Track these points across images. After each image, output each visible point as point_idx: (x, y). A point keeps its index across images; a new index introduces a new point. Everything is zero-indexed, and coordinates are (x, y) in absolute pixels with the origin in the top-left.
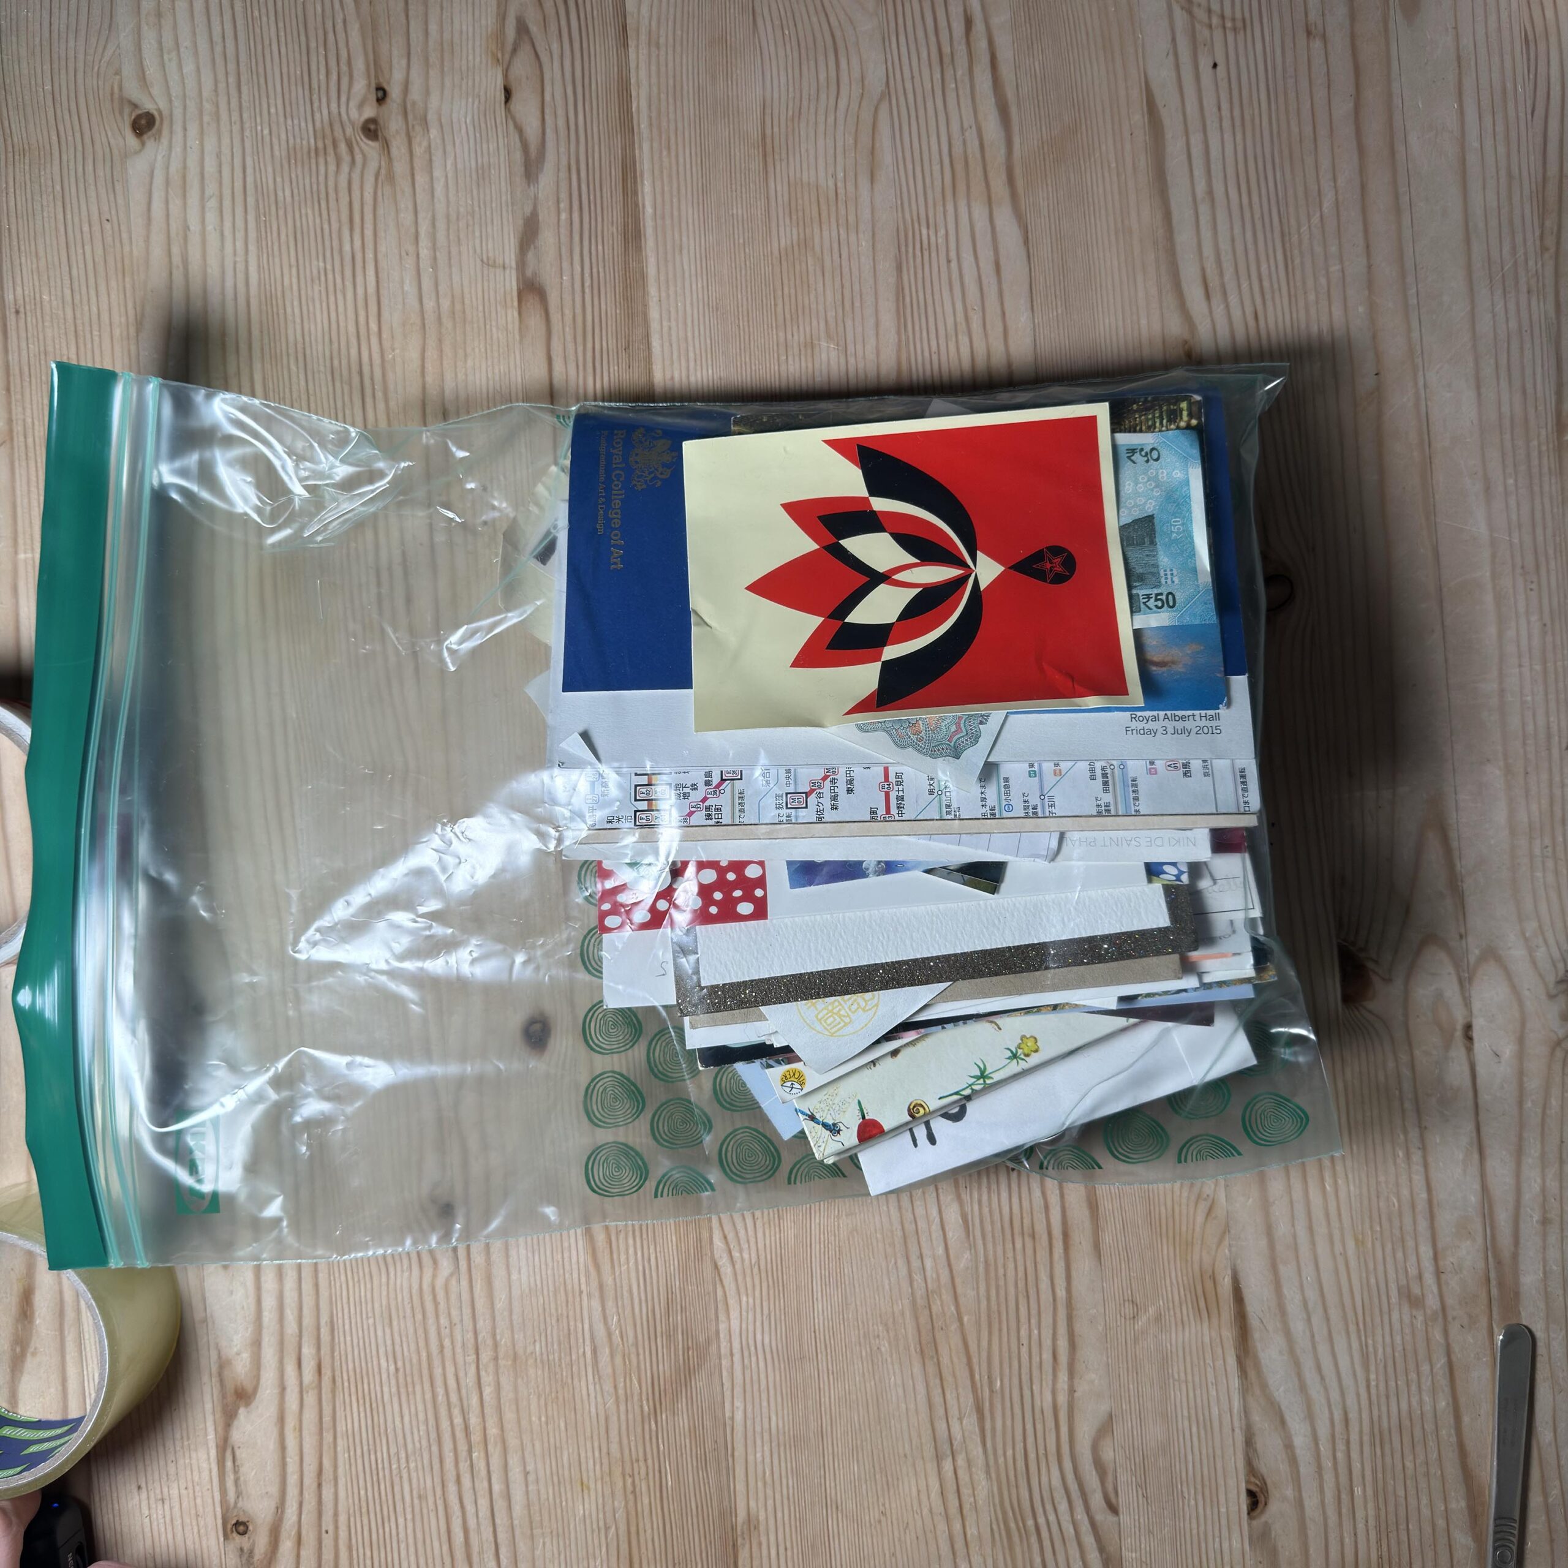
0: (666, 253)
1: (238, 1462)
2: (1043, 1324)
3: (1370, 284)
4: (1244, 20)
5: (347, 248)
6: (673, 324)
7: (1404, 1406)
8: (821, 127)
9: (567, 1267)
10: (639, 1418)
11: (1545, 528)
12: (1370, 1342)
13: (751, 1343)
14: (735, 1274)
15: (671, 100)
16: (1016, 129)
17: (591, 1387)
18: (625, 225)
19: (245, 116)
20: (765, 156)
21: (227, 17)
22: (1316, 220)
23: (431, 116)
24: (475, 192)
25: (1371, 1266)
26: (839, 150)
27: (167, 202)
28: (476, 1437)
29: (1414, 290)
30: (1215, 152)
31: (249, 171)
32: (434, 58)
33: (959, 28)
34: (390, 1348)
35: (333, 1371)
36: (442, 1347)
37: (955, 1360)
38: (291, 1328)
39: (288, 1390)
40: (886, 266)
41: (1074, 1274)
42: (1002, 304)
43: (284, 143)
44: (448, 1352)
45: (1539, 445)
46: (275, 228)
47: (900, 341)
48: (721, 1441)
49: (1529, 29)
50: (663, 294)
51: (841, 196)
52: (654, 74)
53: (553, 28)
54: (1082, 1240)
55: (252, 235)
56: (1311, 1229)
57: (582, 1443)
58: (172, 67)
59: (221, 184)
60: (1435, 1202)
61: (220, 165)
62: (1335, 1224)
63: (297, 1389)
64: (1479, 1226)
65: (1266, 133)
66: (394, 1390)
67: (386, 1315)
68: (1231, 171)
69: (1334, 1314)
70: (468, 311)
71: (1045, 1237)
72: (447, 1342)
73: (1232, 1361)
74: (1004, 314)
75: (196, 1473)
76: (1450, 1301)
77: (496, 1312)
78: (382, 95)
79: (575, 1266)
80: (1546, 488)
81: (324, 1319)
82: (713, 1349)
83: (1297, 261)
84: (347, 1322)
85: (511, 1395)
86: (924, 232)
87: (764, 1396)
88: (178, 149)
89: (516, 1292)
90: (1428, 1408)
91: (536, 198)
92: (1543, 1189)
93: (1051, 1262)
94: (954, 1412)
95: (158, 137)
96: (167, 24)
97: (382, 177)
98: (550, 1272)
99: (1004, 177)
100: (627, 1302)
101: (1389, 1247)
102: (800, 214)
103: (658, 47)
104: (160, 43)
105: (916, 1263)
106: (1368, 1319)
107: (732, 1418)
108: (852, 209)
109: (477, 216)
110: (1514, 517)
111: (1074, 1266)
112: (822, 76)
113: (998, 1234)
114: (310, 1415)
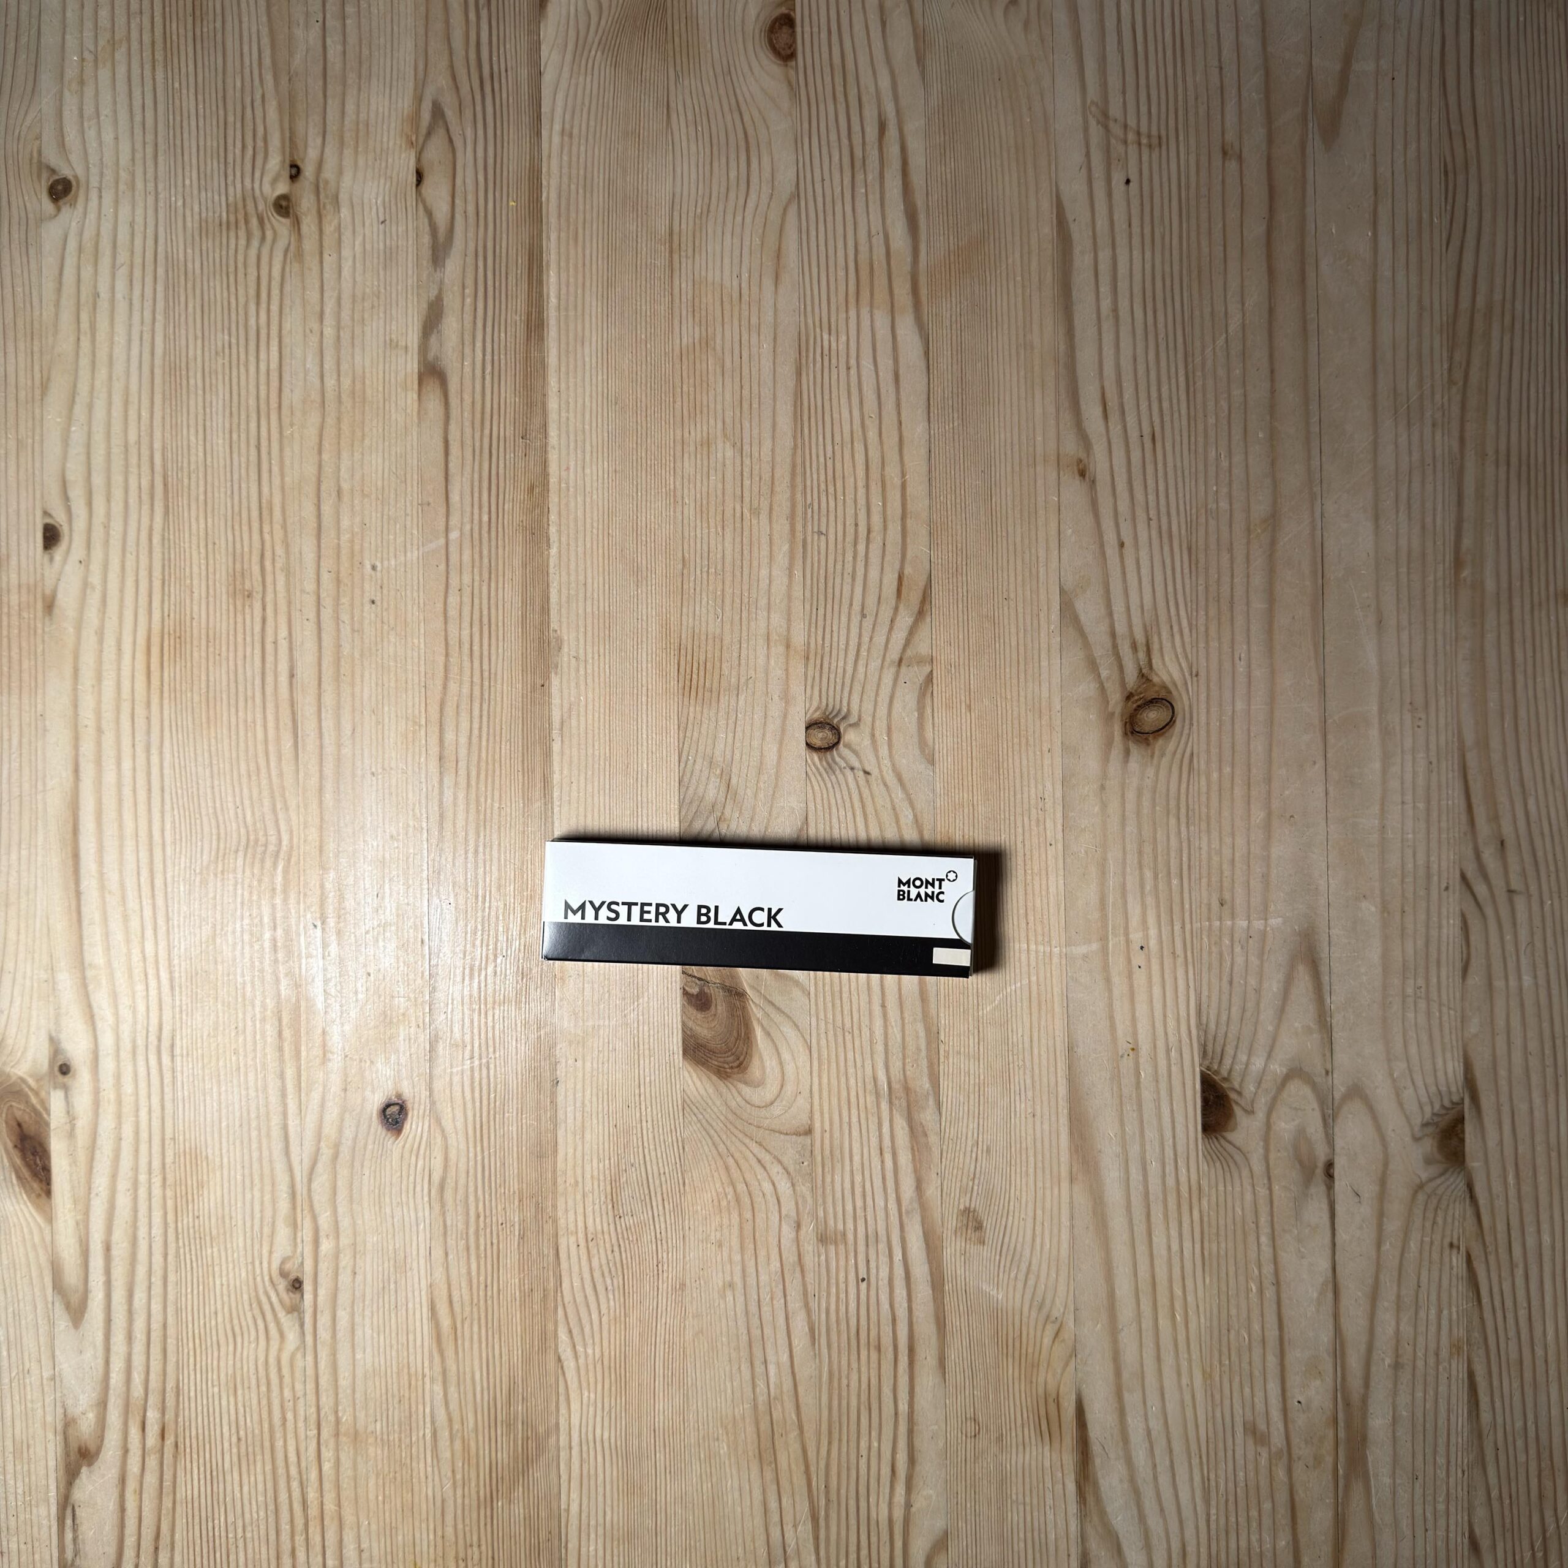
0: (568, 344)
1: (78, 1521)
2: (883, 1437)
3: (1272, 408)
4: (1160, 137)
5: (252, 321)
6: (571, 415)
7: (1243, 1543)
8: (729, 225)
9: (411, 1350)
10: (475, 1503)
11: (1436, 664)
12: (1212, 1476)
13: (591, 1437)
14: (578, 1368)
15: (581, 191)
16: (923, 237)
17: (429, 1469)
18: (529, 314)
19: (161, 186)
20: (671, 252)
21: (148, 87)
22: (1221, 342)
23: (343, 197)
24: (382, 273)
25: (1217, 1397)
26: (746, 250)
27: (79, 268)
28: (313, 1511)
29: (1316, 418)
30: (1123, 269)
31: (161, 241)
32: (348, 136)
33: (872, 132)
34: (233, 1417)
35: (176, 1436)
36: (284, 1420)
37: (793, 1466)
38: (137, 1391)
39: (131, 1453)
40: (786, 370)
41: (917, 1389)
42: (899, 413)
43: (197, 217)
44: (290, 1425)
45: (1435, 581)
46: (183, 299)
47: (796, 445)
48: (556, 1532)
49: (1449, 159)
50: (563, 386)
51: (745, 298)
52: (565, 164)
53: (468, 114)
54: (927, 1356)
55: (160, 304)
56: (1159, 1359)
57: (417, 1524)
58: (91, 134)
59: (132, 252)
60: (1286, 1338)
61: (133, 235)
62: (1183, 1355)
63: (139, 1453)
64: (1327, 1366)
65: (1176, 253)
66: (235, 1459)
67: (231, 1385)
68: (1137, 289)
69: (1178, 1446)
70: (369, 392)
71: (891, 1349)
72: (290, 1416)
73: (1071, 1487)
74: (900, 423)
75: (35, 1529)
76: (1295, 1440)
77: (340, 1390)
78: (295, 172)
79: (419, 1351)
80: (1440, 626)
81: (170, 1384)
82: (552, 1440)
83: (1199, 383)
84: (192, 1388)
85: (350, 1473)
86: (826, 337)
87: (600, 1490)
88: (92, 216)
89: (360, 1373)
90: (1268, 1546)
91: (442, 282)
92: (1397, 1332)
93: (895, 1377)
94: (788, 1519)
95: (73, 204)
96: (89, 92)
97: (290, 255)
98: (394, 1353)
99: (908, 286)
100: (469, 1387)
101: (1237, 1379)
102: (704, 313)
103: (571, 136)
104: (81, 110)
105: (759, 1369)
106: (1212, 1454)
107: (568, 1510)
108: (754, 309)
109: (382, 297)
110: (1405, 651)
111: (917, 1381)
112: (733, 174)
113: (844, 1344)
114: (151, 1479)
